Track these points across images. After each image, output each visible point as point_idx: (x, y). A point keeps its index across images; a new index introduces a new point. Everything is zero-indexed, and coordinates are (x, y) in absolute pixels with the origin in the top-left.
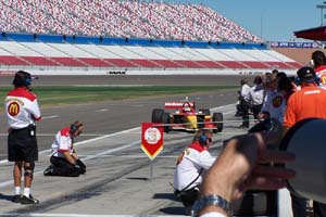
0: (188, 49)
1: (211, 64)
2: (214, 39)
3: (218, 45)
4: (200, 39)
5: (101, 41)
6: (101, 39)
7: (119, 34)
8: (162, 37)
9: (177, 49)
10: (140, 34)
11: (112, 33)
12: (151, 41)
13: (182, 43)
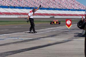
0: (71, 11)
1: (77, 15)
2: (77, 9)
3: (78, 10)
4: (74, 9)
5: (48, 9)
6: (48, 8)
7: (53, 7)
8: (64, 8)
9: (68, 11)
10: (58, 7)
11: (51, 7)
12: (61, 9)
13: (69, 10)
